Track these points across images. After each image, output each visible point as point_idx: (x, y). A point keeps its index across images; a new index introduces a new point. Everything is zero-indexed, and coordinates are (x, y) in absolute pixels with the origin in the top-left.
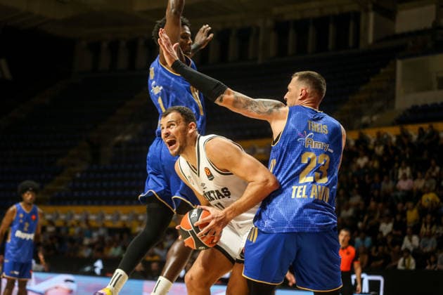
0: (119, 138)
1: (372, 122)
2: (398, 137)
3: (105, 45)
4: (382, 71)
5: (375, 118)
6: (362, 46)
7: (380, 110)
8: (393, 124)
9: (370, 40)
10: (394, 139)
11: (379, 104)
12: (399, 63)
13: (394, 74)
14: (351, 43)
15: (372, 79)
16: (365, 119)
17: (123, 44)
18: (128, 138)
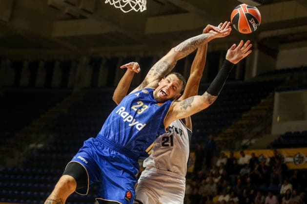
0: (32, 146)
1: (251, 144)
2: (272, 159)
3: (26, 64)
4: (262, 101)
5: (253, 141)
6: (246, 79)
7: (259, 135)
8: (268, 148)
9: (254, 74)
10: (268, 160)
11: (258, 129)
12: (277, 95)
13: (272, 103)
14: (237, 77)
15: (253, 108)
16: (245, 142)
17: (42, 64)
18: (40, 146)
